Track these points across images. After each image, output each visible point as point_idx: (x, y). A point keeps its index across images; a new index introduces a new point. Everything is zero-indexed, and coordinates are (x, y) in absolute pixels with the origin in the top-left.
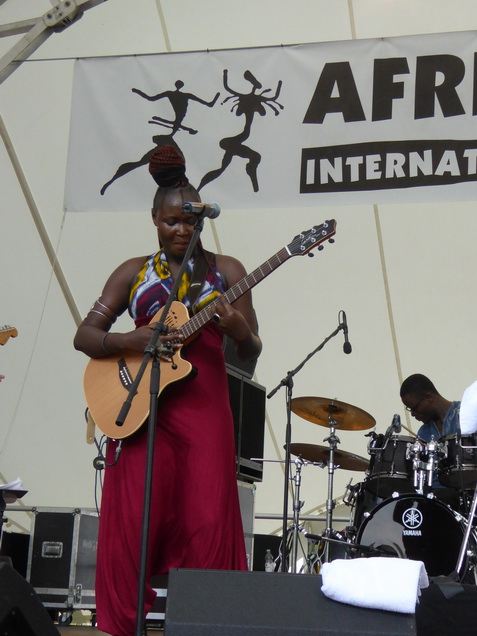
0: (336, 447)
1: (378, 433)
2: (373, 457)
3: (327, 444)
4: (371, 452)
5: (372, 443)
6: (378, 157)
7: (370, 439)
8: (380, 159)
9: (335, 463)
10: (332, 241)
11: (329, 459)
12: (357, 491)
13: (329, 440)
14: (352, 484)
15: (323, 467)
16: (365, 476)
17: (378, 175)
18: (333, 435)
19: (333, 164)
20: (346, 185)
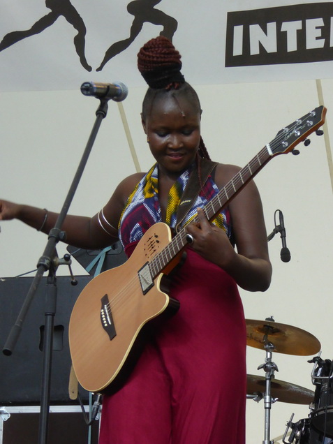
0: (273, 376)
1: (324, 358)
2: (319, 387)
3: (262, 373)
4: (316, 381)
5: (316, 371)
6: (320, 22)
7: (314, 366)
8: (322, 24)
9: (272, 395)
10: (320, 133)
11: (265, 391)
12: (300, 429)
13: (265, 367)
14: (294, 421)
15: (257, 400)
16: (309, 411)
17: (320, 44)
18: (269, 361)
19: (265, 30)
20: (281, 56)
